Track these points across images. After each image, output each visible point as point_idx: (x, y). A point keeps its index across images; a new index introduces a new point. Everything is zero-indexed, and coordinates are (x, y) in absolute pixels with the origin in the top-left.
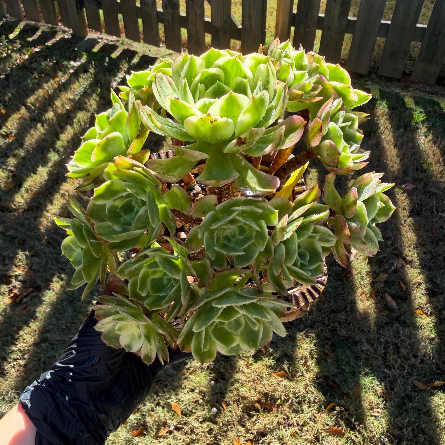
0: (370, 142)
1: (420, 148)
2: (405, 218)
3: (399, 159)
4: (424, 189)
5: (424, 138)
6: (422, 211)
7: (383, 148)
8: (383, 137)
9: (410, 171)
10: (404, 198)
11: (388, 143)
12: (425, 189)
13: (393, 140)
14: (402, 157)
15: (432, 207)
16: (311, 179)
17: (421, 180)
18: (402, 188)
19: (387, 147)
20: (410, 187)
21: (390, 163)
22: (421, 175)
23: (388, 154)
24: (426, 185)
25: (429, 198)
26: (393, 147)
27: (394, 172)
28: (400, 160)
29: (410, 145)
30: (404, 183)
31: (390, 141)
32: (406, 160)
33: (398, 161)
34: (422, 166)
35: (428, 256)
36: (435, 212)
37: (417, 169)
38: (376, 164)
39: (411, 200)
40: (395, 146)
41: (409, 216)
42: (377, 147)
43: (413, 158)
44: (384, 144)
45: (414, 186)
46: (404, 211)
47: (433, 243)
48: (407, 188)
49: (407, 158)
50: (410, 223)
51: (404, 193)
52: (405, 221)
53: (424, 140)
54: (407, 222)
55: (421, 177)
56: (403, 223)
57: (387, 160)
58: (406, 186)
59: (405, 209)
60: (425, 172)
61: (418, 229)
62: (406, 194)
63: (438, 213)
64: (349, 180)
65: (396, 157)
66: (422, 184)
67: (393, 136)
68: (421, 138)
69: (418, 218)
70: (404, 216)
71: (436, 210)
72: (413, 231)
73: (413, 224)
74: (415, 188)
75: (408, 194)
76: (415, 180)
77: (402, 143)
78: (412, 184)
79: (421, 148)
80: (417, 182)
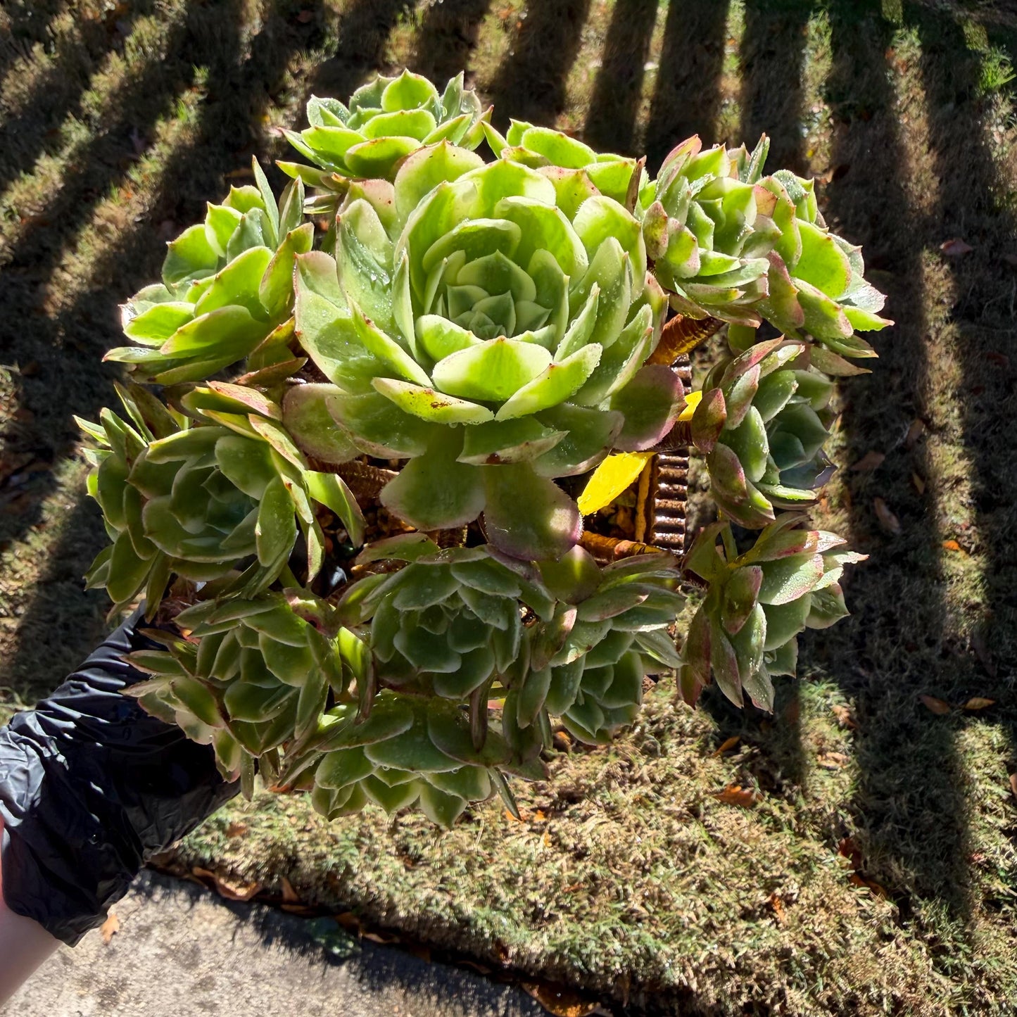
0: (870, 132)
1: (990, 155)
2: (938, 324)
3: (937, 179)
4: (991, 254)
5: (1002, 129)
6: (981, 307)
7: (901, 150)
8: (903, 120)
9: (963, 209)
10: (941, 275)
11: (914, 138)
12: (995, 255)
13: (926, 129)
14: (944, 172)
15: (1007, 300)
17: (985, 233)
18: (938, 252)
19: (911, 146)
20: (960, 248)
21: (915, 188)
22: (988, 222)
23: (913, 164)
24: (997, 246)
25: (1002, 277)
26: (924, 148)
27: (921, 210)
28: (941, 182)
29: (969, 144)
30: (944, 240)
31: (920, 132)
32: (955, 182)
33: (934, 184)
34: (991, 201)
35: (985, 417)
36: (1013, 313)
37: (979, 208)
38: (880, 190)
39: (957, 280)
40: (932, 145)
41: (950, 320)
42: (887, 145)
43: (972, 176)
44: (906, 139)
45: (969, 248)
46: (939, 308)
47: (997, 386)
48: (953, 251)
49: (958, 177)
50: (949, 337)
51: (943, 263)
52: (939, 331)
53: (1002, 135)
54: (944, 333)
55: (986, 226)
56: (933, 337)
57: (909, 179)
58: (948, 247)
59: (940, 302)
60: (997, 215)
61: (968, 353)
62: (946, 267)
65: (930, 174)
66: (989, 243)
67: (928, 121)
68: (994, 129)
69: (969, 326)
70: (936, 319)
71: (1015, 307)
72: (956, 357)
73: (957, 339)
74: (968, 253)
75: (952, 266)
76: (972, 233)
77: (947, 140)
78: (965, 240)
79: (995, 154)
80: (976, 239)
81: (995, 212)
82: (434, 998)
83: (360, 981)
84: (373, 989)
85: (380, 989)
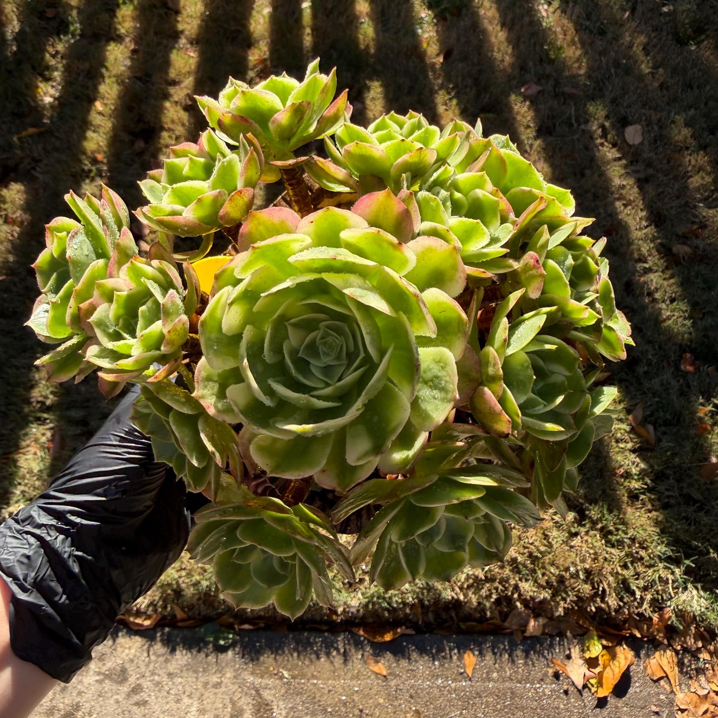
0: (462, 23)
1: (541, 25)
2: (530, 142)
3: (511, 47)
4: (554, 91)
5: (546, 7)
6: (555, 127)
7: (484, 32)
8: (482, 12)
9: (531, 64)
10: (525, 109)
11: (490, 22)
12: (557, 90)
13: (497, 15)
14: (515, 41)
15: (570, 118)
16: (373, 99)
17: (548, 77)
18: (521, 94)
19: (490, 28)
20: (534, 89)
21: (498, 55)
22: (548, 69)
23: (493, 40)
24: (557, 84)
25: (564, 103)
26: (499, 28)
27: (505, 69)
28: (513, 48)
29: (527, 19)
30: (522, 86)
31: (494, 18)
32: (522, 46)
33: (510, 50)
34: (547, 55)
36: (575, 125)
37: (541, 60)
38: (475, 60)
39: (537, 111)
40: (503, 25)
41: (536, 138)
42: (474, 31)
43: (533, 41)
44: (486, 23)
45: (540, 88)
46: (529, 131)
47: (575, 174)
48: (530, 92)
49: (524, 42)
50: (539, 149)
51: (525, 101)
52: (531, 146)
53: (546, 11)
54: (535, 147)
55: (547, 72)
56: (528, 149)
57: (493, 51)
58: (526, 90)
59: (528, 127)
60: (553, 63)
61: (552, 156)
62: (528, 103)
63: (579, 125)
64: (436, 92)
65: (506, 44)
66: (551, 82)
67: (498, 9)
68: (541, 7)
69: (550, 139)
70: (528, 138)
71: (577, 121)
72: (546, 160)
73: (544, 149)
74: (539, 92)
75: (531, 102)
76: (541, 78)
77: (513, 20)
78: (536, 84)
79: (544, 24)
80: (543, 81)
81: (551, 62)
82: (295, 655)
83: (243, 657)
84: (252, 660)
85: (258, 659)
